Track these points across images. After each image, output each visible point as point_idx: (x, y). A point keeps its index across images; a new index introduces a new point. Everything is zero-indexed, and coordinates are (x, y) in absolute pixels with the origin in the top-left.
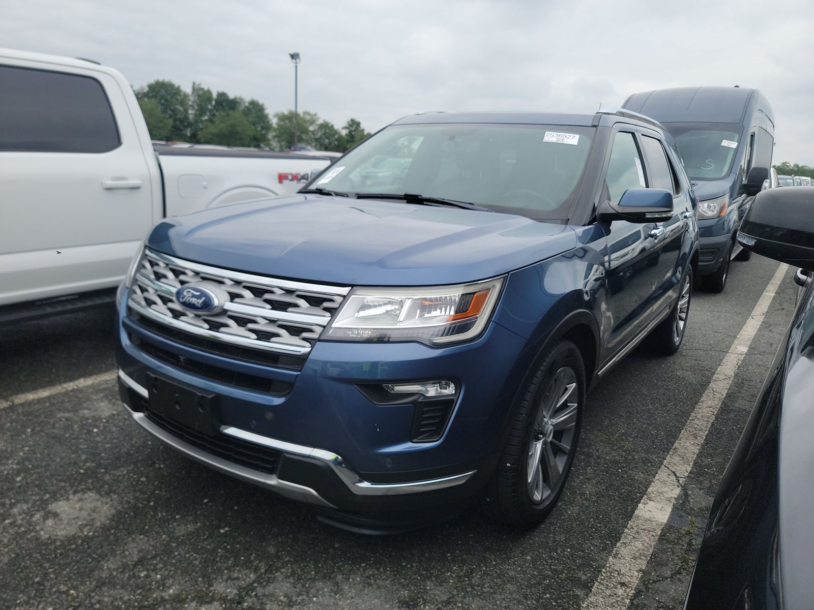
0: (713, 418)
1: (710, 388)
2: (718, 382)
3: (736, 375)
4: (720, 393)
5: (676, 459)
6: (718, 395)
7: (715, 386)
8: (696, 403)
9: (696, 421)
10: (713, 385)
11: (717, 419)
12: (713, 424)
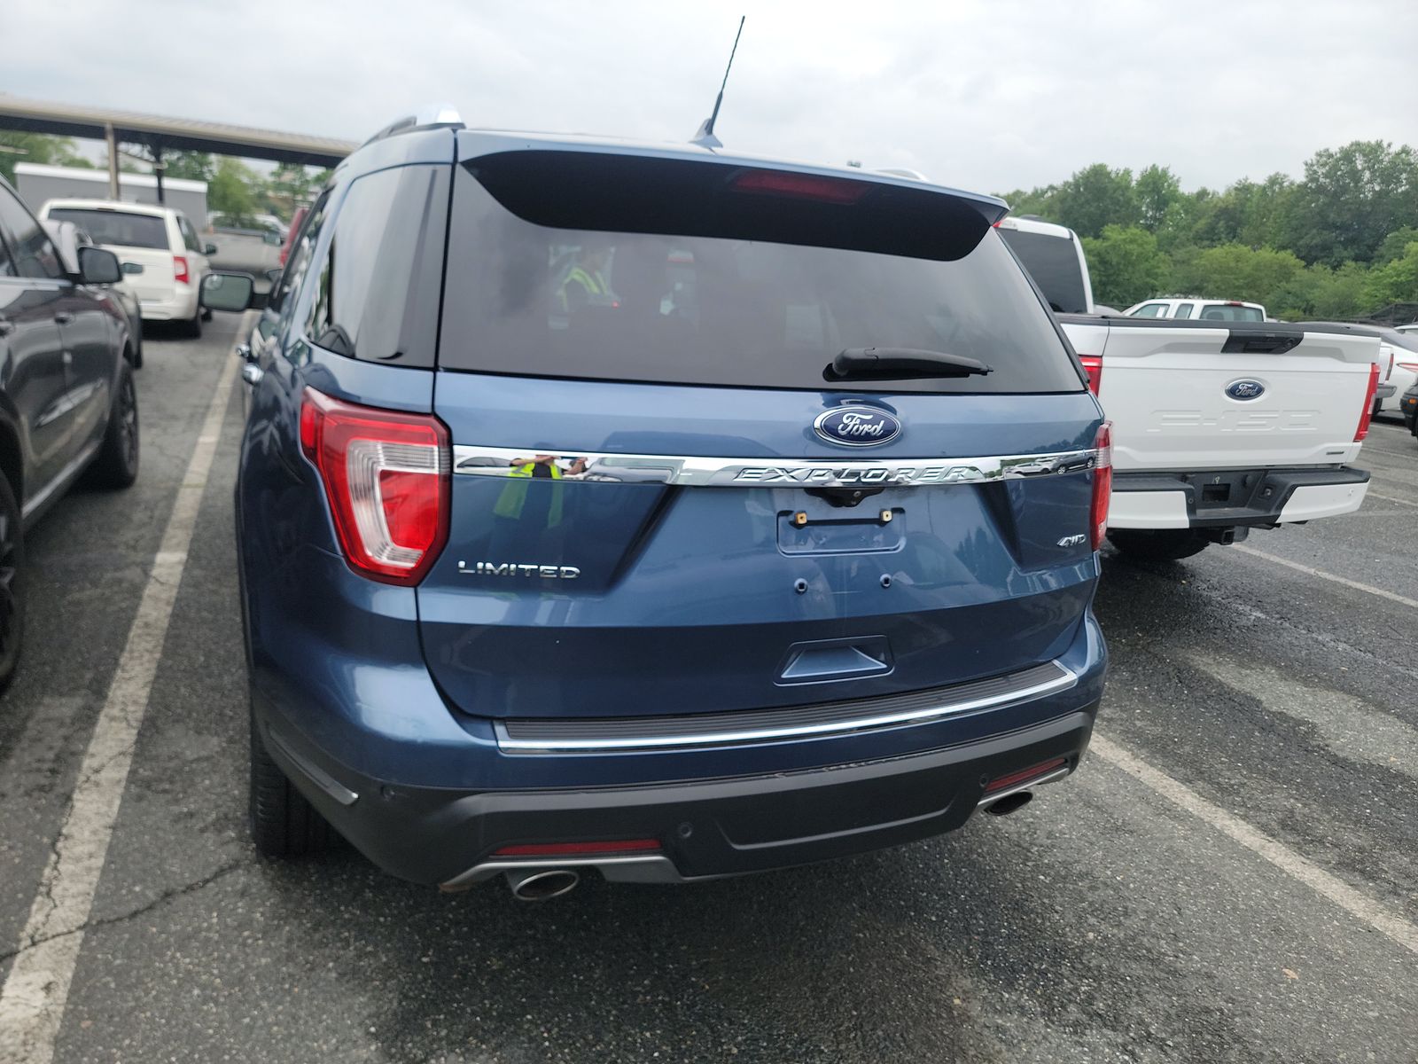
0: (122, 661)
1: (135, 724)
2: (116, 751)
3: (69, 799)
5: (164, 596)
7: (123, 735)
9: (151, 646)
10: (127, 737)
12: (122, 650)
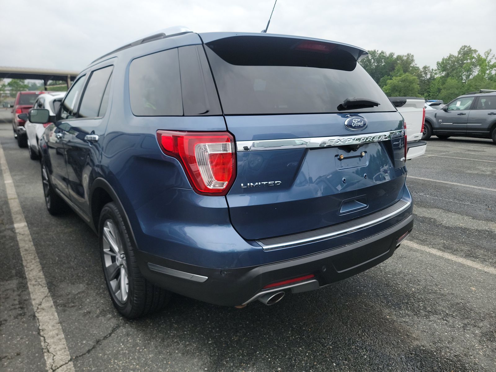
0: (24, 264)
1: (44, 286)
2: (43, 296)
3: (34, 316)
4: (34, 285)
5: (26, 239)
6: (33, 282)
8: (43, 268)
9: (33, 257)
10: (44, 291)
11: (22, 265)
12: (22, 260)
